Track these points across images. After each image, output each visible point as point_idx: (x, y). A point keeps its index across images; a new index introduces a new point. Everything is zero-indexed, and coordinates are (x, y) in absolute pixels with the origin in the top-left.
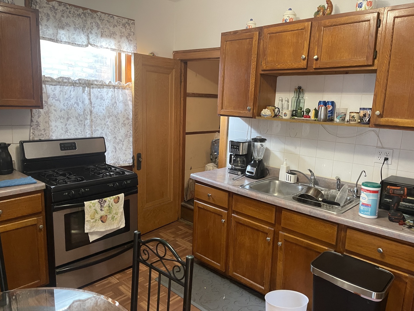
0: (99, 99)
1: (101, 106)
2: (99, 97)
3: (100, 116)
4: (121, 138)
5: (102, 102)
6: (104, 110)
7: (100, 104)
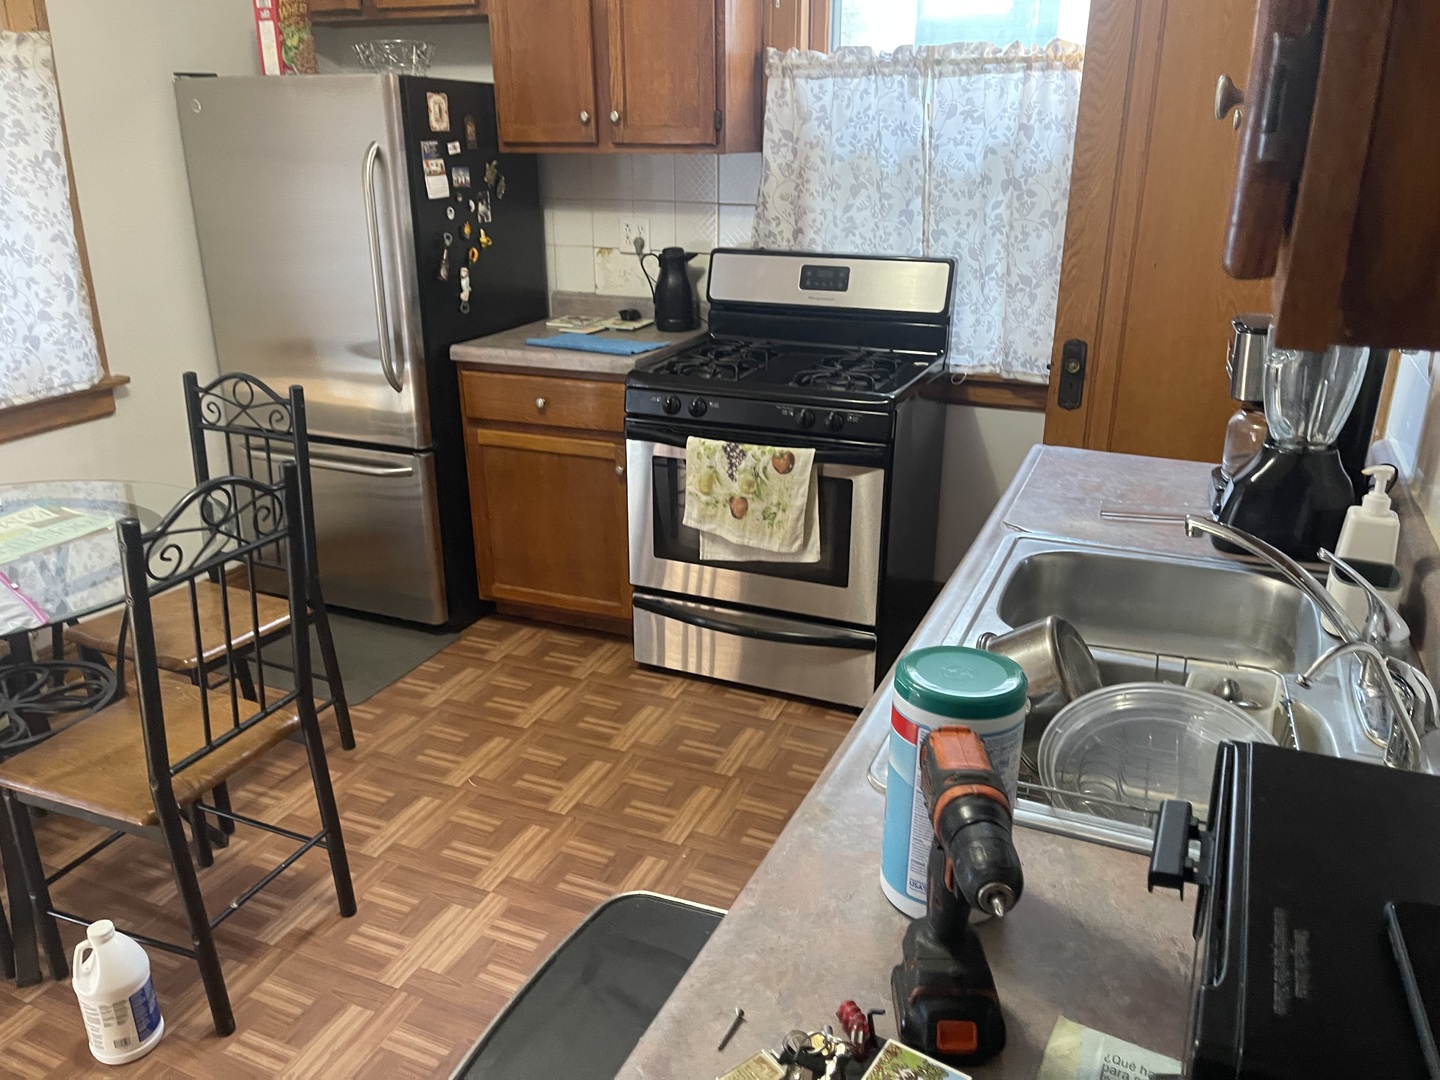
0: (959, 118)
1: (962, 143)
2: (960, 109)
3: (952, 181)
4: (1031, 270)
5: (968, 129)
6: (971, 157)
7: (959, 137)
